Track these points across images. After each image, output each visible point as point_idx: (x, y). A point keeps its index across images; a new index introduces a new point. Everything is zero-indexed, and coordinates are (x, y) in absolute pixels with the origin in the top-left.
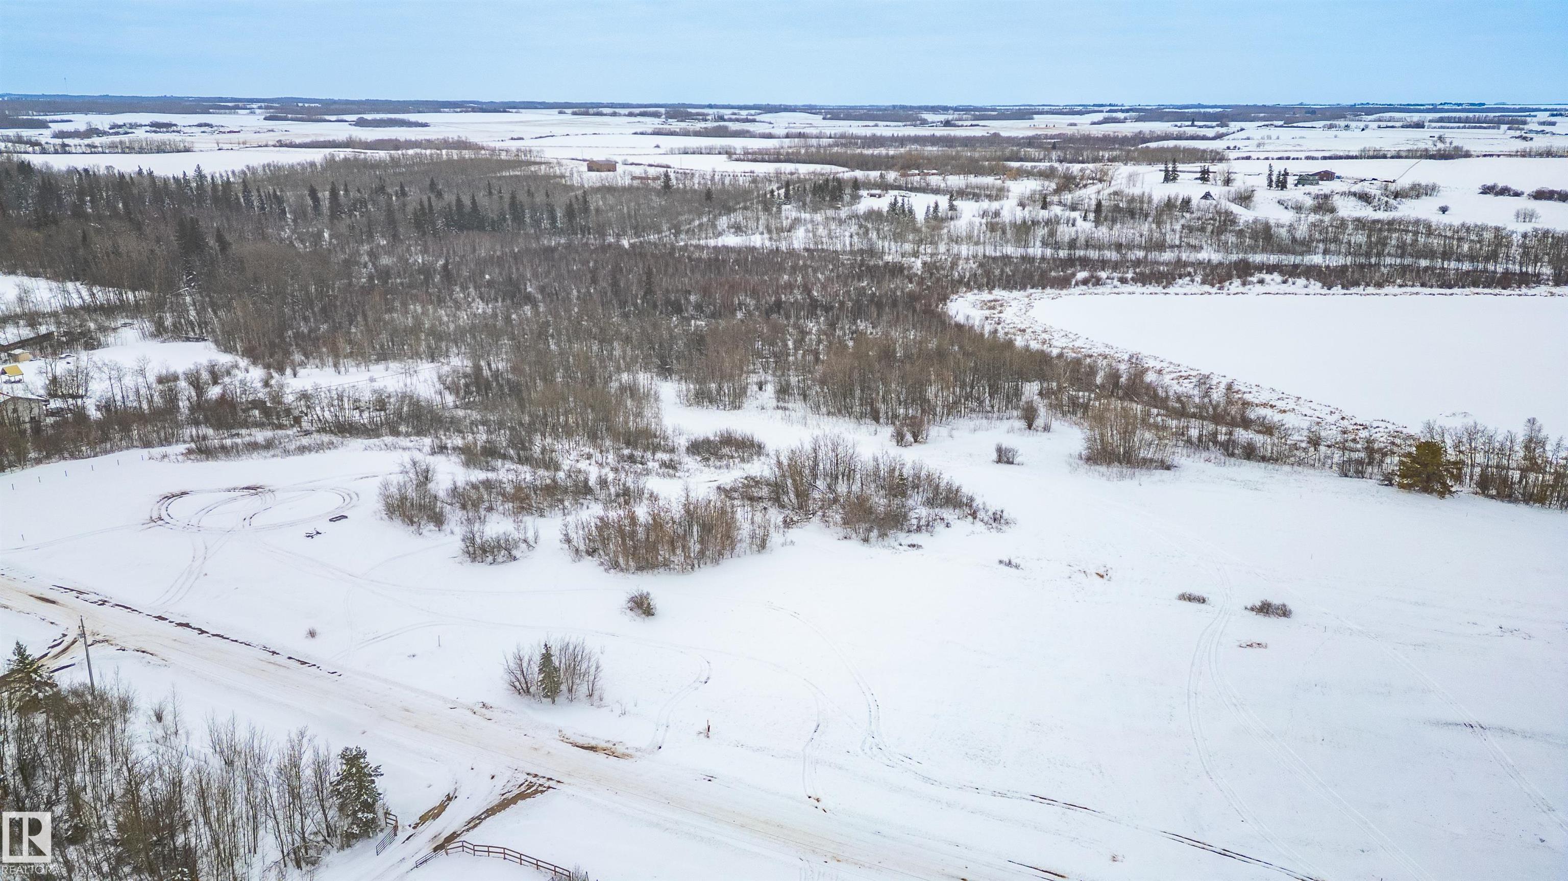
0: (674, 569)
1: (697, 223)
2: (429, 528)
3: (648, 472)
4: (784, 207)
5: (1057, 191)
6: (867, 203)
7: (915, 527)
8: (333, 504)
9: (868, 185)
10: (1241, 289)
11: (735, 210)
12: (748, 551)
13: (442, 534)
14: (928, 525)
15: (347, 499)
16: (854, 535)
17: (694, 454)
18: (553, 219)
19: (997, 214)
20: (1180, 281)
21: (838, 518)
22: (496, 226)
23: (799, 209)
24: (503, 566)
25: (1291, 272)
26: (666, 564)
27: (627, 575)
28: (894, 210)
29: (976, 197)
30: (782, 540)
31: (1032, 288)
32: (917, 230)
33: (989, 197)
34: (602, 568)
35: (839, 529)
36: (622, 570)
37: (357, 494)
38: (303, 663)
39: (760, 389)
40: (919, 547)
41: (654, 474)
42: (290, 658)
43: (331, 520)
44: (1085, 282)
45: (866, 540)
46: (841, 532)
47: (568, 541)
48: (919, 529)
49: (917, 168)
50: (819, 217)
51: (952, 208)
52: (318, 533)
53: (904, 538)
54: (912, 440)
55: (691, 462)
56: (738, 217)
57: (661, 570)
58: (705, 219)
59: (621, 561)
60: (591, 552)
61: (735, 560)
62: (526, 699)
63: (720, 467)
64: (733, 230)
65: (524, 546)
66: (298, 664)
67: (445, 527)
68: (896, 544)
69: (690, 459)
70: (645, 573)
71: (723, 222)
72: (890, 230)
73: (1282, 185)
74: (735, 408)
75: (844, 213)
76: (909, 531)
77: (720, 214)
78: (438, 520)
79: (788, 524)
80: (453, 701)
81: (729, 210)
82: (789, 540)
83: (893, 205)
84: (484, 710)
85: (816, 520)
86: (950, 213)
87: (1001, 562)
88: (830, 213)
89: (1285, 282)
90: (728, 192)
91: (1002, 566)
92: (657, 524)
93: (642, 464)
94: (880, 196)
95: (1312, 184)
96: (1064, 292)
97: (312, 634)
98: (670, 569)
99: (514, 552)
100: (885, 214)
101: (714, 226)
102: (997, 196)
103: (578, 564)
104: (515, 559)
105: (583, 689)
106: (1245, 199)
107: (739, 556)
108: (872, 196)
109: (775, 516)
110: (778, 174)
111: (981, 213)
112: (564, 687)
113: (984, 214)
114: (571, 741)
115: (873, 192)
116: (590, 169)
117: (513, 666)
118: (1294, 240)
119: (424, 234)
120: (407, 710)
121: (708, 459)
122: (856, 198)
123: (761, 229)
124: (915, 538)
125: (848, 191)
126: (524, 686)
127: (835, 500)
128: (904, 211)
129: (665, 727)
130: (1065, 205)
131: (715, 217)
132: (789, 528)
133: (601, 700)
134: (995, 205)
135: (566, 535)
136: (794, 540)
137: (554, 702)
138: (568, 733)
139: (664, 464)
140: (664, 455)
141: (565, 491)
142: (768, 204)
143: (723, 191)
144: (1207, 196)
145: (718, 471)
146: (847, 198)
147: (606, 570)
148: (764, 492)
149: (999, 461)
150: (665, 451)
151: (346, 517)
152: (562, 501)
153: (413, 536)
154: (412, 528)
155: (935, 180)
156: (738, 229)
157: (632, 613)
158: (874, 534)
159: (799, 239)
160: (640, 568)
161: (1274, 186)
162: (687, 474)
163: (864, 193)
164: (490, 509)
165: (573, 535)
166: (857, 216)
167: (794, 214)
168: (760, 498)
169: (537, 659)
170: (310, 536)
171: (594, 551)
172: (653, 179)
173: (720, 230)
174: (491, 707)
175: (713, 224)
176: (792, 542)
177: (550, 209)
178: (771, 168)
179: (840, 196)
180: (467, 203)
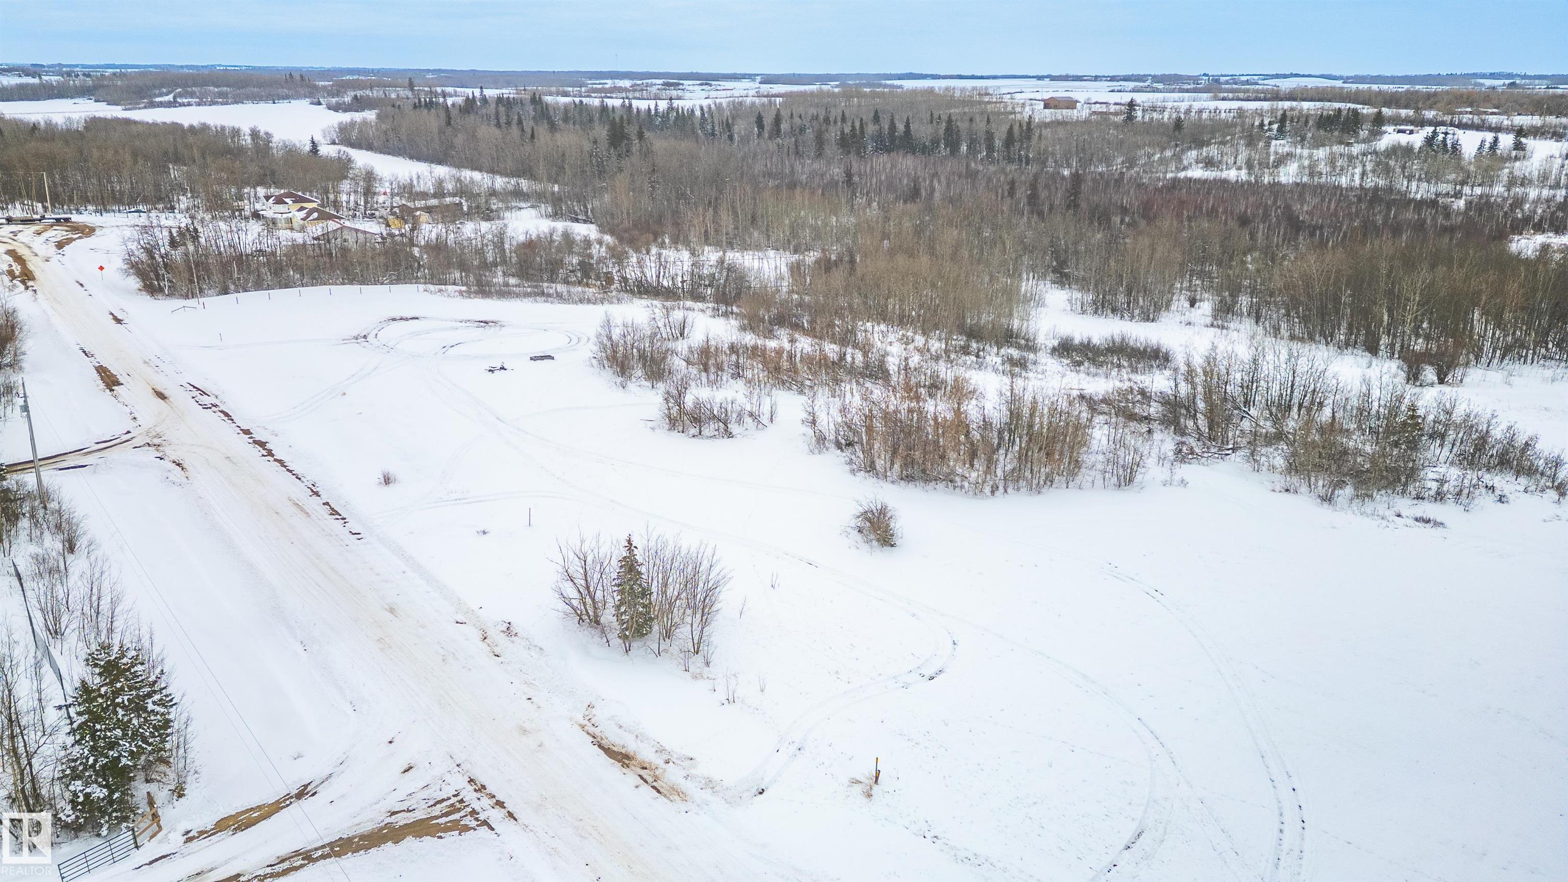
0: (962, 487)
1: (1157, 156)
2: (639, 386)
3: (980, 366)
4: (1274, 142)
6: (1390, 137)
7: (1432, 493)
8: (552, 345)
9: (1396, 121)
11: (1208, 144)
12: (1099, 482)
13: (654, 392)
14: (1459, 494)
15: (575, 340)
16: (1304, 489)
17: (1061, 356)
18: (990, 148)
21: (1279, 462)
22: (926, 150)
23: (1294, 144)
24: (710, 441)
26: (949, 479)
27: (882, 483)
28: (1431, 145)
30: (1165, 476)
32: (1460, 168)
34: (848, 468)
35: (1277, 477)
36: (876, 475)
38: (334, 512)
39: (1192, 306)
40: (1438, 524)
41: (990, 369)
42: (326, 504)
43: (531, 359)
45: (1327, 499)
46: (1280, 481)
47: (814, 424)
48: (1440, 496)
49: (1471, 105)
50: (1321, 153)
51: (1519, 146)
52: (503, 368)
53: (1404, 504)
54: (1435, 378)
55: (1052, 364)
56: (1213, 151)
57: (941, 486)
58: (1168, 153)
59: (880, 464)
60: (842, 445)
61: (1071, 492)
62: (587, 635)
63: (1095, 375)
64: (1201, 165)
65: (748, 420)
66: (325, 514)
67: (662, 385)
68: (1389, 514)
69: (1053, 361)
70: (911, 485)
71: (1191, 156)
72: (1422, 169)
74: (1146, 319)
75: (1356, 149)
76: (1419, 497)
77: (1190, 148)
78: (658, 375)
79: (1182, 455)
80: (469, 613)
81: (1200, 144)
82: (1177, 478)
83: (1430, 141)
84: (502, 639)
85: (1237, 458)
86: (1512, 153)
88: (1338, 148)
90: (1205, 126)
92: (960, 424)
93: (978, 356)
94: (1411, 132)
97: (388, 479)
98: (955, 487)
99: (734, 428)
100: (1416, 150)
101: (1180, 160)
103: (817, 458)
104: (730, 435)
108: (1399, 131)
109: (1165, 441)
110: (1273, 111)
112: (654, 628)
114: (597, 731)
115: (1402, 127)
116: (1046, 106)
120: (392, 611)
121: (1080, 364)
122: (1376, 134)
123: (1238, 164)
124: (1428, 509)
125: (1367, 126)
126: (588, 608)
127: (1279, 436)
128: (1445, 145)
129: (793, 748)
131: (1183, 151)
132: (1183, 461)
133: (708, 664)
135: (812, 413)
136: (1187, 479)
137: (628, 650)
138: (599, 715)
139: (1011, 361)
140: (1017, 352)
143: (1197, 123)
145: (1089, 379)
146: (1364, 134)
147: (853, 471)
148: (1154, 409)
150: (1019, 347)
151: (553, 358)
153: (613, 387)
154: (619, 380)
155: (1495, 119)
156: (1209, 163)
157: (859, 537)
158: (1349, 490)
159: (1288, 174)
160: (909, 479)
162: (1039, 376)
163: (1390, 129)
164: (737, 375)
165: (823, 416)
166: (1375, 152)
167: (1287, 149)
168: (1146, 418)
170: (491, 370)
171: (850, 444)
172: (1116, 114)
173: (1185, 162)
174: (516, 634)
175: (1178, 158)
176: (1182, 481)
177: (990, 137)
178: (1266, 105)
179: (1355, 131)
180: (901, 127)
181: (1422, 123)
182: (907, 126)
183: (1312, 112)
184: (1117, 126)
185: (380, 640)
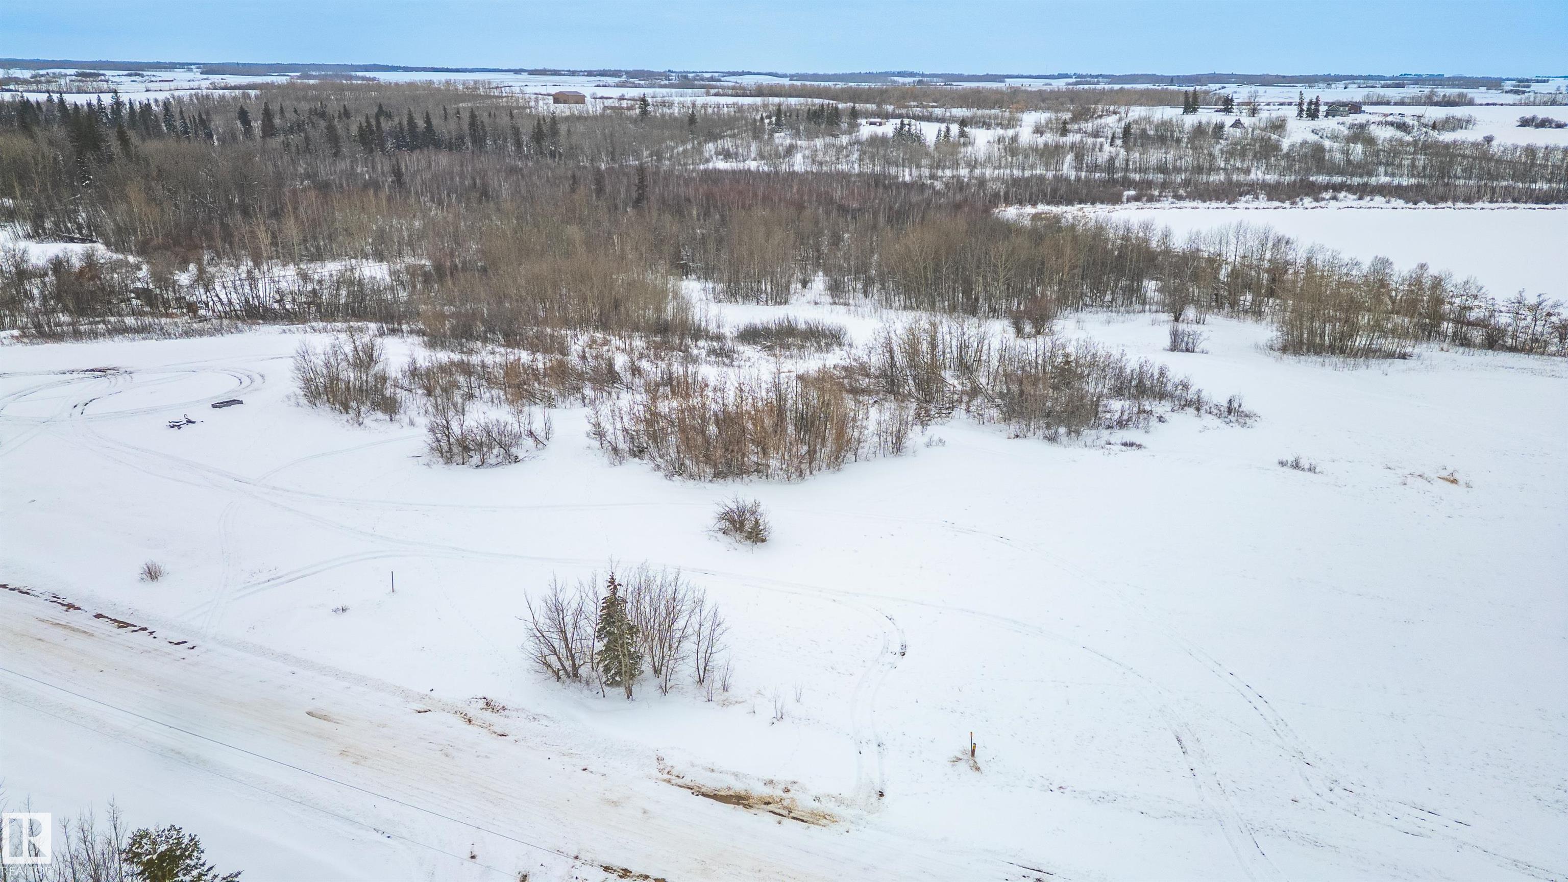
0: (774, 476)
1: (681, 149)
2: (375, 420)
3: (694, 360)
4: (777, 134)
5: (1074, 119)
6: (866, 130)
7: (1117, 422)
8: (224, 388)
9: (867, 115)
10: (1315, 204)
11: (722, 137)
12: (880, 453)
13: (396, 424)
15: (246, 381)
16: (1030, 433)
17: (750, 342)
18: (518, 144)
19: (1014, 139)
20: (1243, 199)
21: (992, 412)
22: (454, 145)
23: (793, 137)
24: (499, 469)
25: (1363, 191)
26: (761, 470)
27: (702, 484)
28: (901, 135)
29: (986, 125)
30: (925, 439)
31: (1080, 203)
32: (927, 154)
33: (1000, 125)
34: (661, 474)
35: (1002, 426)
36: (692, 476)
37: (262, 376)
38: (123, 625)
39: (804, 286)
40: (1138, 445)
41: (703, 362)
42: (99, 616)
43: (214, 406)
44: (1137, 199)
46: (1007, 429)
47: (600, 434)
48: (1125, 424)
49: (916, 101)
50: (819, 143)
51: (962, 134)
52: (189, 422)
54: (1035, 331)
55: (748, 351)
56: (728, 144)
57: (754, 477)
58: (689, 146)
59: (689, 464)
60: (639, 452)
61: (861, 466)
62: (572, 691)
63: (791, 356)
64: (721, 157)
65: (529, 442)
66: (113, 629)
67: (401, 417)
68: (1102, 443)
69: (747, 348)
70: (730, 480)
71: (710, 148)
73: (1313, 114)
74: (780, 303)
75: (844, 139)
76: (1112, 426)
77: (706, 141)
78: (390, 407)
79: (923, 418)
80: (422, 698)
81: (713, 137)
82: (936, 438)
83: (899, 132)
84: (488, 715)
85: (960, 413)
86: (962, 140)
87: (1282, 464)
88: (829, 140)
89: (1360, 198)
90: (713, 120)
91: (1287, 470)
93: (683, 351)
94: (880, 124)
95: (1341, 115)
96: (1117, 207)
97: (152, 574)
98: (768, 476)
99: (514, 450)
100: (891, 140)
101: (701, 153)
102: (1009, 124)
104: (516, 460)
105: (686, 671)
106: (1279, 126)
107: (867, 459)
108: (871, 124)
110: (765, 106)
111: (996, 139)
112: (646, 666)
113: (1000, 140)
114: (687, 781)
115: (873, 120)
116: (557, 102)
117: (543, 622)
118: (1349, 162)
119: (371, 151)
121: (771, 349)
122: (854, 127)
123: (753, 155)
124: (1125, 436)
125: (845, 119)
126: (568, 664)
128: (912, 135)
129: (873, 746)
130: (1085, 133)
131: (701, 144)
132: (927, 423)
133: (725, 688)
134: (1010, 132)
135: (597, 425)
136: (944, 438)
137: (629, 694)
138: (678, 761)
140: (710, 342)
141: (581, 376)
142: (756, 131)
143: (706, 117)
144: (1237, 124)
145: (791, 360)
146: (844, 126)
147: (666, 476)
149: (1174, 348)
150: (709, 338)
151: (241, 402)
152: (578, 389)
153: (348, 426)
154: (346, 416)
155: (938, 112)
156: (727, 155)
157: (732, 538)
158: (1060, 432)
159: (799, 163)
160: (718, 475)
161: (1305, 116)
162: (748, 364)
163: (863, 121)
164: (470, 396)
165: (607, 426)
166: (858, 142)
167: (788, 141)
168: (864, 391)
169: (593, 610)
170: (176, 425)
171: (643, 450)
172: (630, 108)
173: (707, 155)
174: (504, 708)
175: (699, 150)
176: (940, 441)
177: (517, 132)
178: (758, 100)
179: (837, 124)
180: (421, 124)
181: (888, 116)
182: (428, 121)
183: (798, 107)
184: (635, 121)
185: (343, 753)
